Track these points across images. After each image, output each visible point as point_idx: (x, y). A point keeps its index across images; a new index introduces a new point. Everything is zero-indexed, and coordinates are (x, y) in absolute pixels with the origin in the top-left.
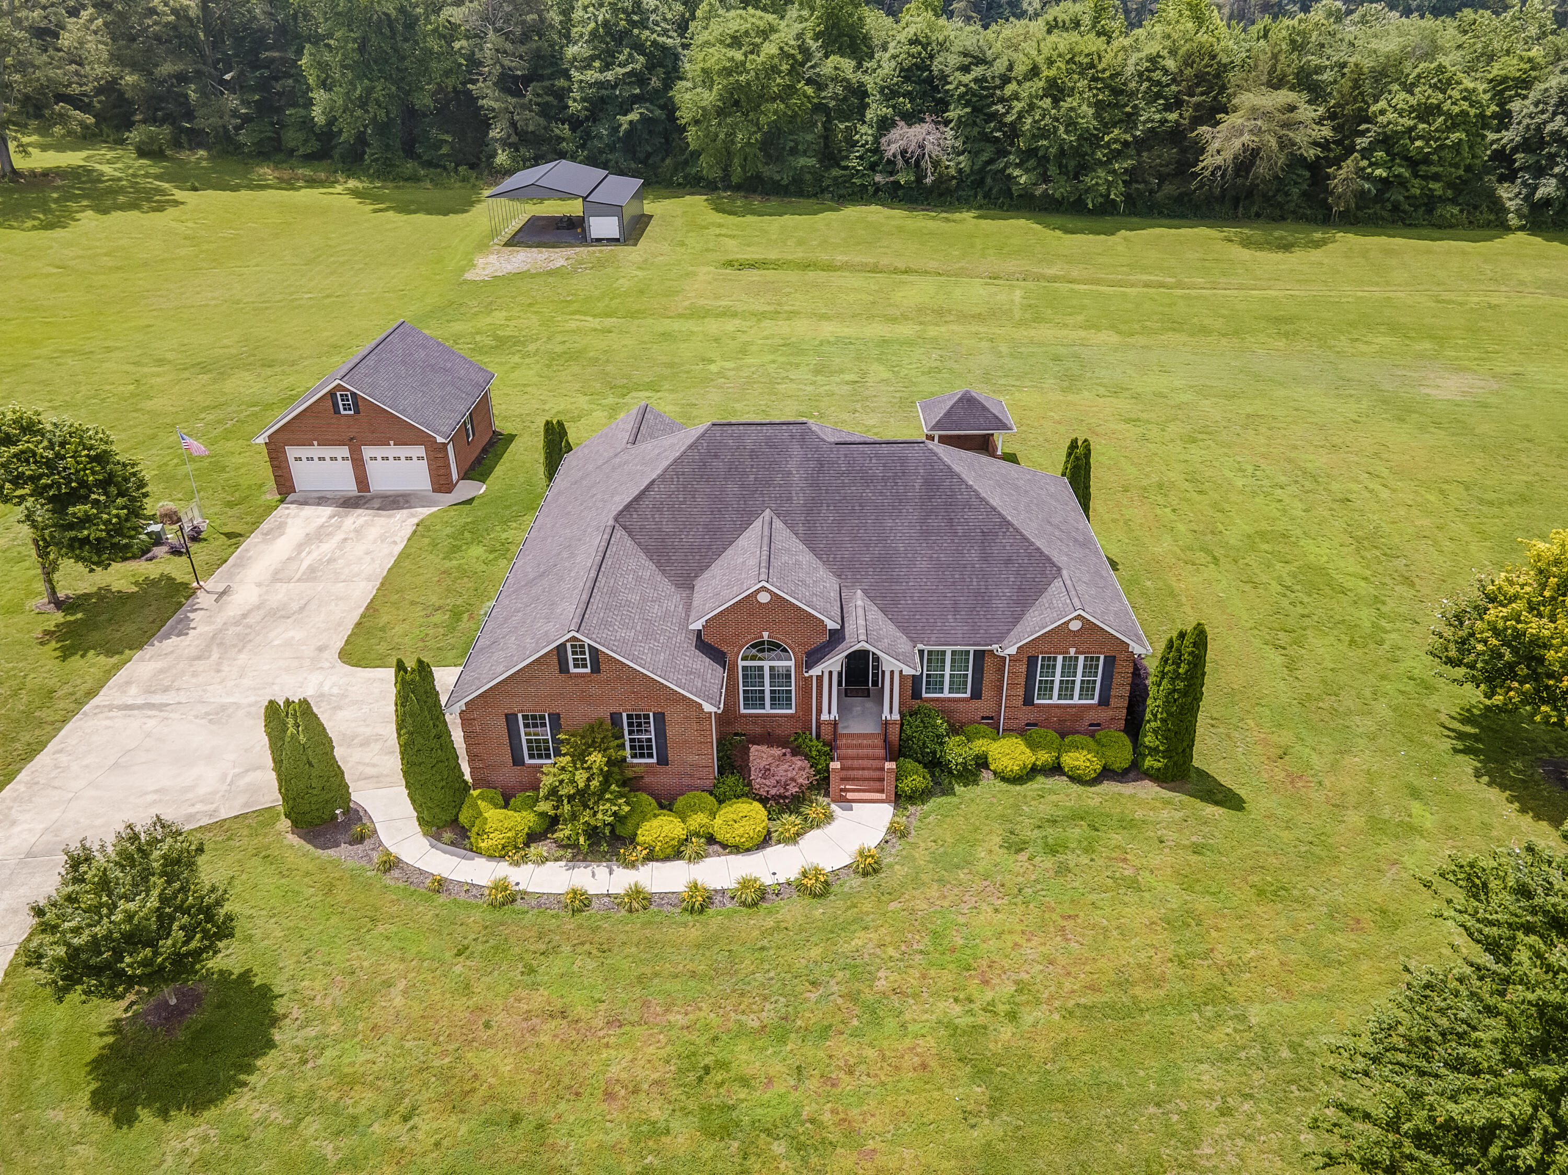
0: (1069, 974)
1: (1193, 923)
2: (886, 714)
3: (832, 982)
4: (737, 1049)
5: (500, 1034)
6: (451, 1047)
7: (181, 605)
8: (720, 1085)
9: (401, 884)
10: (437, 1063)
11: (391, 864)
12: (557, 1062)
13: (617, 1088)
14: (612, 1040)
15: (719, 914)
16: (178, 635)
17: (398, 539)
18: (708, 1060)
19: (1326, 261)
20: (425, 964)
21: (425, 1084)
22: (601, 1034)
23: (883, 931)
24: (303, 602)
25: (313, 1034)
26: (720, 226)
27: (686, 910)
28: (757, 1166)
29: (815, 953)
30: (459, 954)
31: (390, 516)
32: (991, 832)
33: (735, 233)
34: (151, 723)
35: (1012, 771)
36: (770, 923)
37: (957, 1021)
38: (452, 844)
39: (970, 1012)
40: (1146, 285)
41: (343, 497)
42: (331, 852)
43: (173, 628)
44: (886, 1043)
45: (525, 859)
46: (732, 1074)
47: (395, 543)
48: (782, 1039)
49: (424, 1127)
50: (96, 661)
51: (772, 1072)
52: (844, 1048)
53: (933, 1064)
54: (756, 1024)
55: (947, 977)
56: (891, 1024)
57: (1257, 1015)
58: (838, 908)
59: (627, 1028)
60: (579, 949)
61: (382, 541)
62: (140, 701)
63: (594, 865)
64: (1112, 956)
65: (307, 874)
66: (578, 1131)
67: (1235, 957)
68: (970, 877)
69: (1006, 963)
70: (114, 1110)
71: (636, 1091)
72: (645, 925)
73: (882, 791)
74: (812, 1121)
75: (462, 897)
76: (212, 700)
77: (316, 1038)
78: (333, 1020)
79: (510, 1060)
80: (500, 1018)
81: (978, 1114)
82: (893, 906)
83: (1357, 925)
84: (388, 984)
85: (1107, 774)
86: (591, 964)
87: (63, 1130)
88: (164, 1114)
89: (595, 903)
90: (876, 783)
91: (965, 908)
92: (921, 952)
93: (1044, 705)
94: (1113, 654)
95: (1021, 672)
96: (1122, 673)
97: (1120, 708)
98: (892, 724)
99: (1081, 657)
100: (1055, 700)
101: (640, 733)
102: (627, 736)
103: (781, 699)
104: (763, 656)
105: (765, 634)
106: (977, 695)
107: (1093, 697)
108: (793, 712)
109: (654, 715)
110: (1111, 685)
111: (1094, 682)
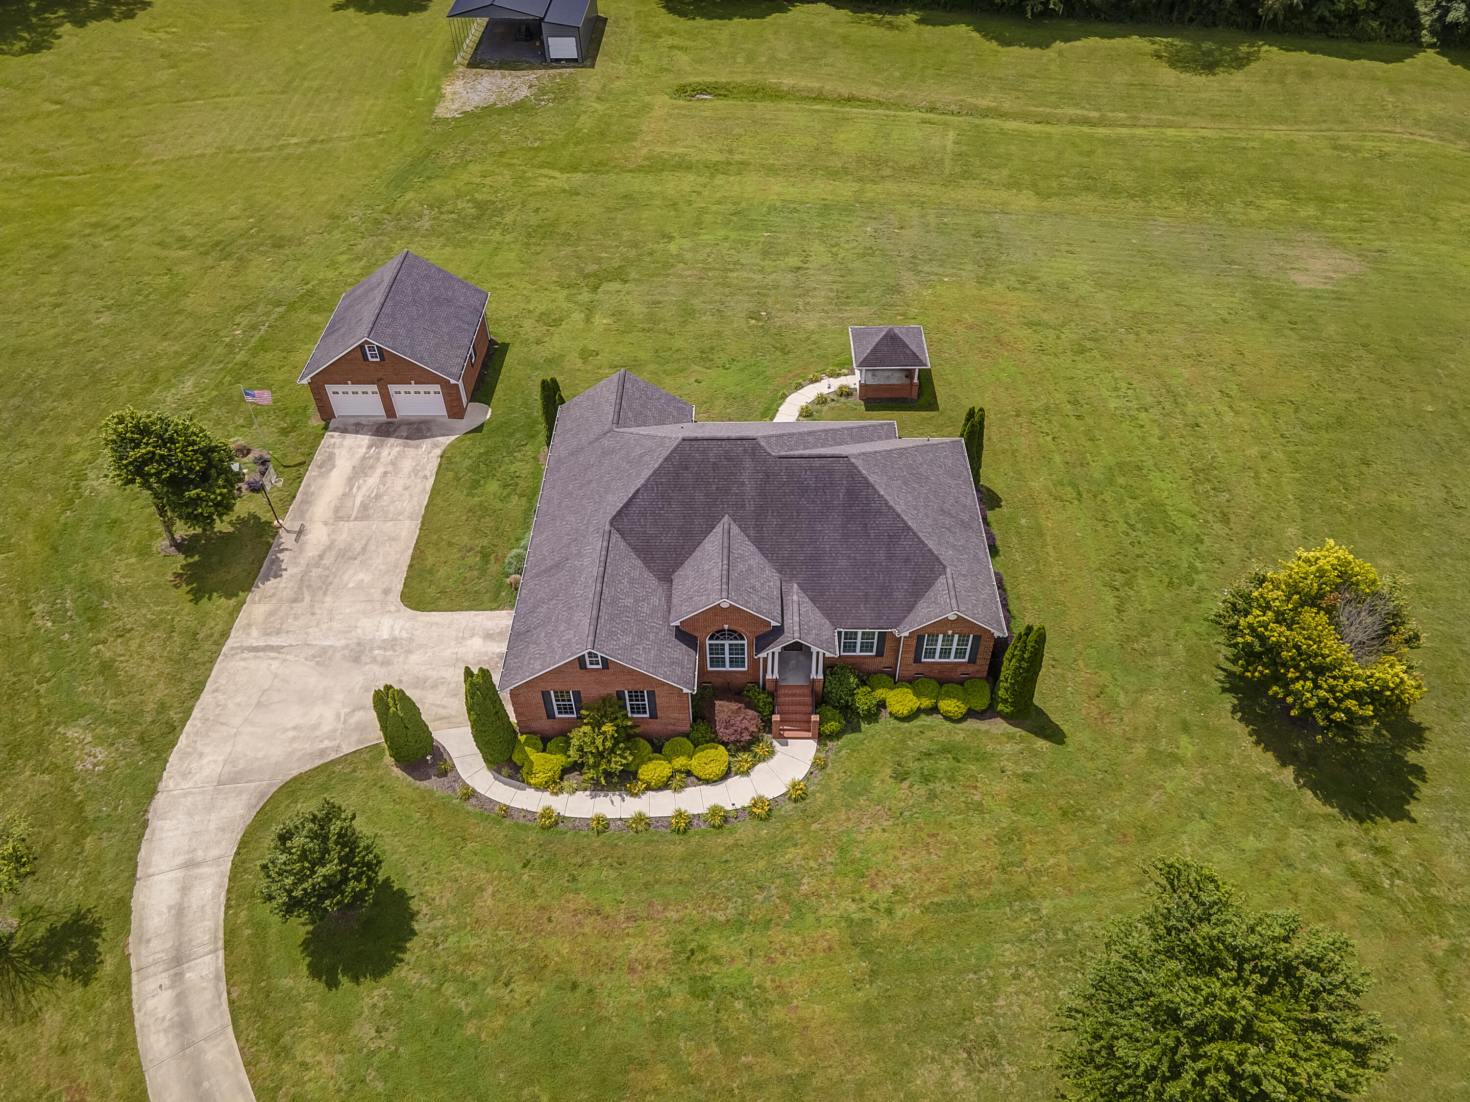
0: (929, 880)
1: (1015, 838)
2: (813, 676)
3: (773, 887)
4: (711, 937)
5: (559, 927)
6: (528, 935)
7: (270, 545)
8: (701, 963)
9: (478, 810)
10: (520, 947)
11: (470, 794)
12: (597, 946)
13: (637, 964)
14: (631, 931)
15: (696, 833)
16: (275, 577)
17: (427, 473)
18: (693, 945)
19: (1245, 87)
20: (504, 874)
21: (515, 961)
22: (623, 926)
23: (807, 847)
24: (363, 542)
25: (439, 925)
26: (673, 33)
27: (674, 831)
28: (726, 1017)
29: (762, 864)
30: (525, 866)
31: (418, 447)
32: (884, 764)
33: (688, 43)
34: (275, 664)
35: (902, 713)
36: (730, 841)
37: (853, 916)
38: (510, 777)
39: (862, 909)
40: (1072, 122)
41: (375, 423)
42: (426, 783)
43: (269, 569)
44: (806, 932)
45: (561, 790)
46: (708, 955)
47: (425, 477)
48: (741, 930)
49: (518, 990)
50: (219, 604)
51: (733, 953)
52: (779, 936)
53: (836, 947)
54: (723, 919)
55: (848, 883)
56: (810, 918)
57: (1046, 907)
58: (777, 829)
59: (640, 922)
60: (604, 862)
61: (416, 475)
62: (262, 643)
63: (611, 794)
64: (958, 866)
65: (413, 802)
66: (614, 994)
67: (1039, 865)
68: (868, 803)
69: (887, 872)
70: (324, 978)
71: (648, 967)
72: (649, 842)
73: (809, 731)
74: (759, 987)
75: (521, 821)
76: (314, 643)
77: (441, 928)
78: (450, 916)
79: (566, 945)
80: (556, 914)
81: (862, 981)
82: (815, 827)
83: (1123, 840)
84: (481, 889)
85: (971, 714)
86: (613, 874)
87: (294, 992)
88: (356, 980)
89: (612, 825)
90: (805, 726)
91: (863, 828)
92: (832, 864)
93: (928, 663)
94: (980, 634)
95: (912, 645)
96: (986, 645)
97: (983, 665)
98: (818, 681)
99: (956, 635)
100: (937, 659)
101: (637, 701)
102: (628, 702)
103: (738, 662)
104: (725, 637)
105: (726, 626)
106: (880, 654)
107: (964, 657)
108: (746, 670)
109: (647, 692)
110: (977, 651)
111: (966, 649)
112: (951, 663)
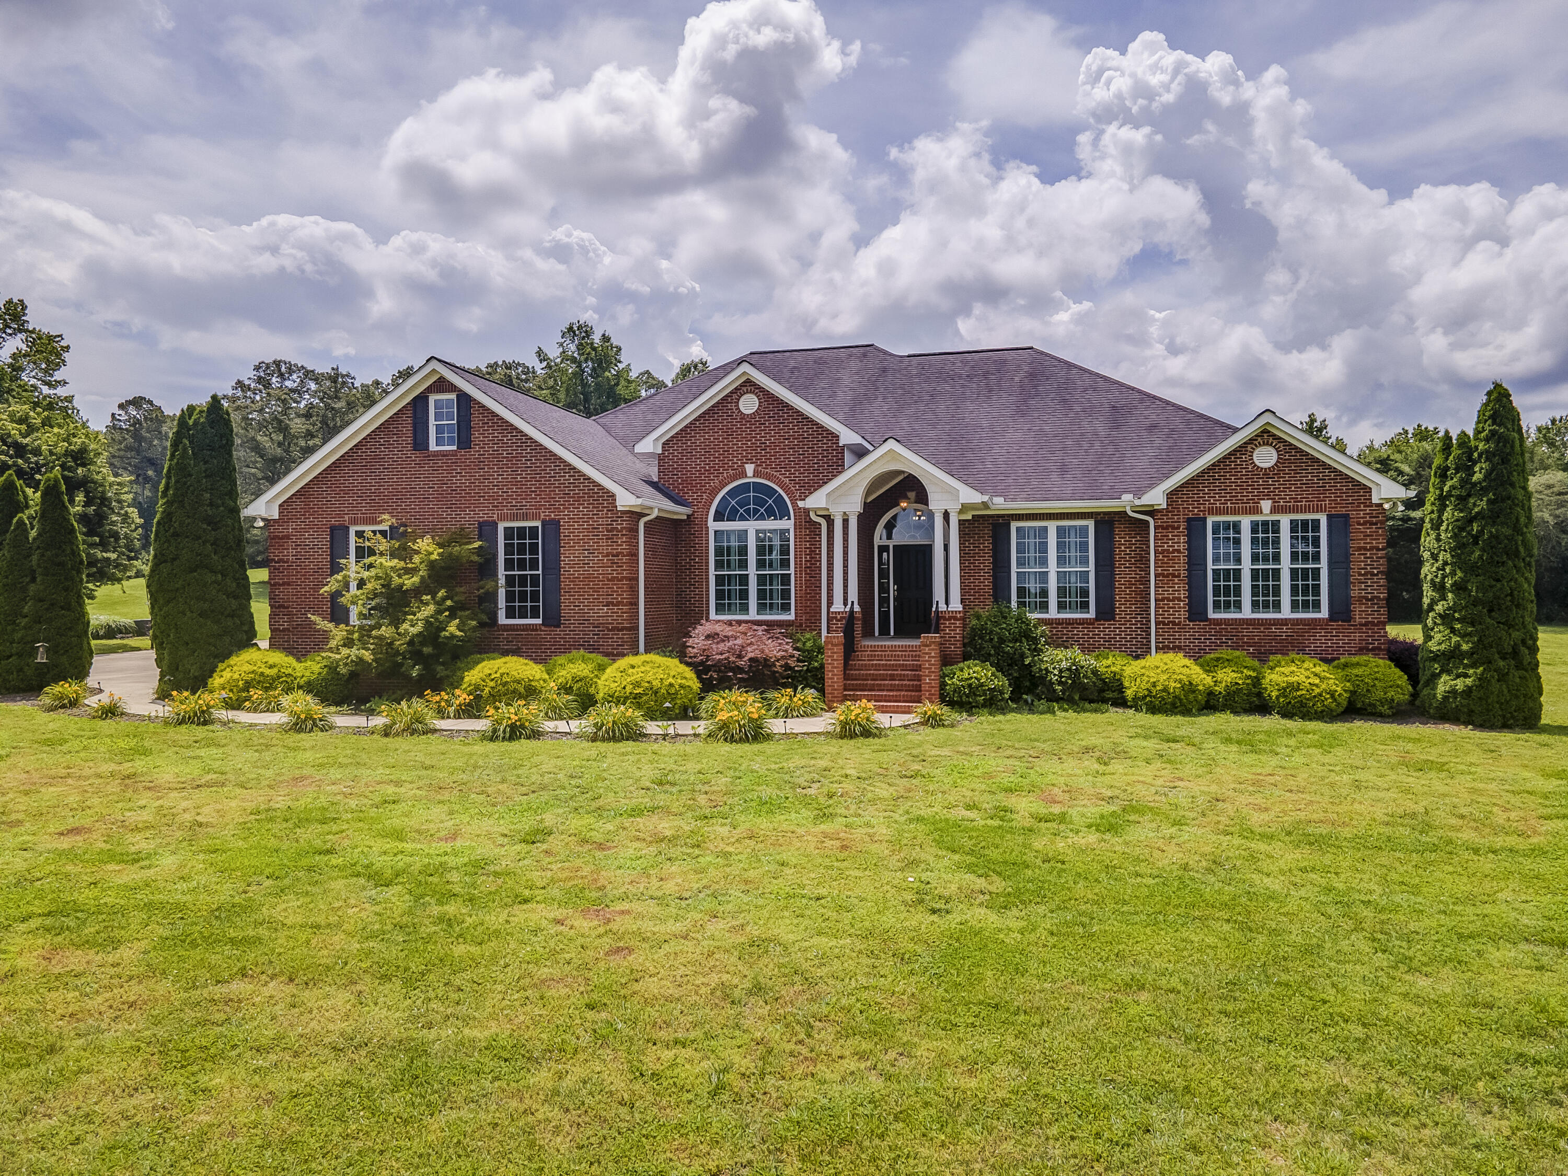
35: (1165, 690)
93: (1226, 622)
94: (1343, 511)
95: (1179, 551)
96: (1365, 549)
97: (1373, 623)
98: (950, 619)
99: (1285, 521)
100: (1247, 612)
101: (522, 566)
102: (502, 573)
103: (775, 595)
104: (748, 511)
105: (750, 468)
106: (1106, 612)
107: (1317, 606)
108: (791, 617)
109: (543, 526)
110: (1347, 575)
111: (1316, 573)
112: (1285, 622)
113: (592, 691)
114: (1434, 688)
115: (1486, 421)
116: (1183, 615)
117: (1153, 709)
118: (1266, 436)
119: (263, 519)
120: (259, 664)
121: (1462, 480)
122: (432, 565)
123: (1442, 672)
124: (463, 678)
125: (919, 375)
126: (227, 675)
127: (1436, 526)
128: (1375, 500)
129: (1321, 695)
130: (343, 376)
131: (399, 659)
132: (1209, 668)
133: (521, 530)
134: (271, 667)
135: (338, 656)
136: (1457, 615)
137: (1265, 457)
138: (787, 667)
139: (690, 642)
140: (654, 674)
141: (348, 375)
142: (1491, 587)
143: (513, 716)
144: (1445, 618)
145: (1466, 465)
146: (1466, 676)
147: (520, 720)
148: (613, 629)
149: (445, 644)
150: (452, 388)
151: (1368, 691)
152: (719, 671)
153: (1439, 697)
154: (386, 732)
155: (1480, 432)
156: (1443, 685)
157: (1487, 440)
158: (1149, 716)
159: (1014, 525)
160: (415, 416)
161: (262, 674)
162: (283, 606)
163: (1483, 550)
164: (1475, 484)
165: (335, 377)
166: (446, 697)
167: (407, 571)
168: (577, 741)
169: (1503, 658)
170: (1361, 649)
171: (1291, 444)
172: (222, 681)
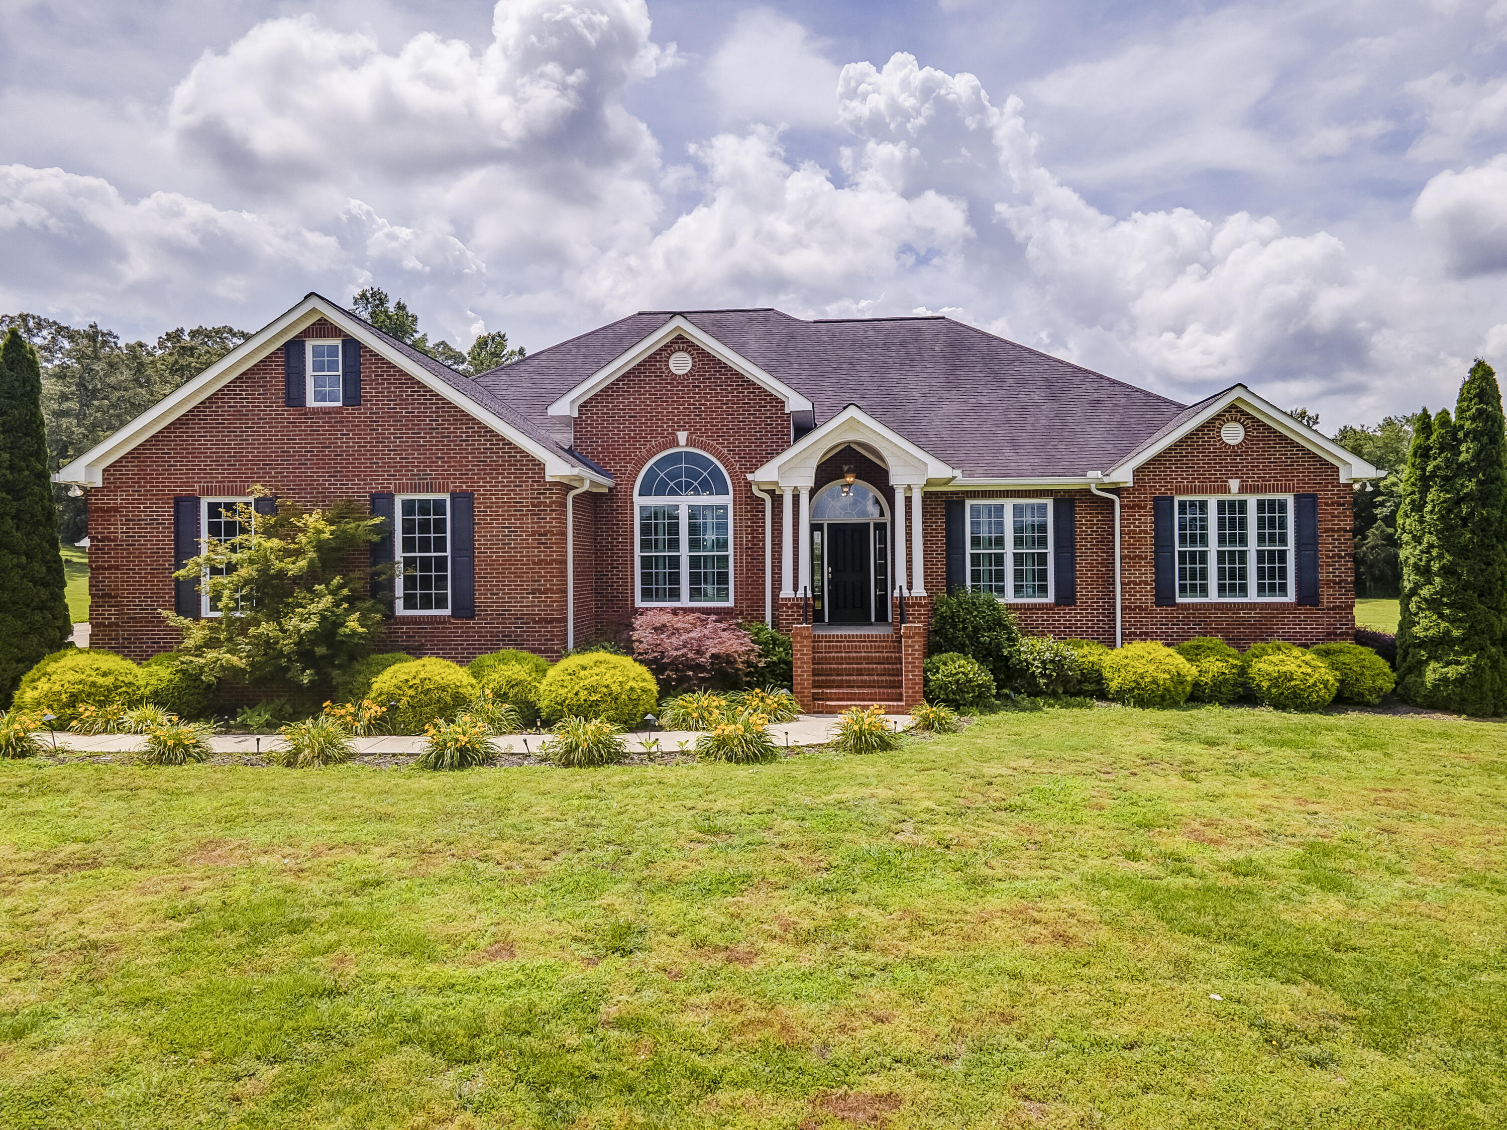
27: (424, 763)
73: (897, 699)
90: (885, 690)
93: (1194, 606)
94: (1311, 491)
95: (1145, 532)
96: (1333, 530)
97: (1340, 608)
98: (913, 605)
99: (1252, 501)
100: (1213, 596)
101: (424, 547)
102: (399, 554)
103: (710, 579)
104: (679, 485)
105: (682, 436)
106: (1066, 596)
107: (1283, 589)
108: (730, 603)
109: (452, 500)
110: (1315, 557)
111: (1283, 555)
112: (1253, 606)
113: (532, 697)
114: (1421, 674)
115: (1471, 400)
116: (1150, 599)
117: (1142, 703)
118: (1234, 412)
119: (81, 487)
120: (88, 671)
121: (1447, 460)
122: (320, 546)
123: (1429, 658)
124: (369, 685)
125: (832, 342)
126: (43, 686)
127: (1417, 507)
128: (1343, 480)
129: (1314, 685)
130: (103, 335)
131: (284, 662)
132: (1192, 655)
133: (424, 504)
134: (105, 674)
135: (202, 661)
136: (1445, 600)
137: (1233, 434)
138: (748, 663)
139: (636, 635)
140: (612, 677)
141: (110, 334)
142: (1482, 570)
143: (461, 737)
144: (1433, 604)
145: (1451, 443)
146: (1458, 663)
147: (469, 742)
148: (540, 621)
149: (342, 642)
150: (336, 331)
151: (1357, 680)
152: (677, 670)
153: (1429, 685)
154: (290, 761)
155: (1463, 411)
156: (1432, 673)
157: (1473, 419)
158: (1138, 710)
159: (969, 503)
160: (287, 364)
161: (93, 684)
162: (110, 596)
163: (1473, 532)
164: (1462, 465)
165: (93, 335)
166: (352, 710)
167: (287, 553)
168: (543, 767)
169: (1494, 644)
170: (1329, 634)
171: (1259, 421)
172: (36, 694)
